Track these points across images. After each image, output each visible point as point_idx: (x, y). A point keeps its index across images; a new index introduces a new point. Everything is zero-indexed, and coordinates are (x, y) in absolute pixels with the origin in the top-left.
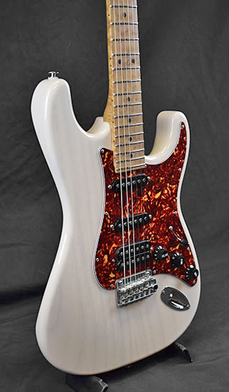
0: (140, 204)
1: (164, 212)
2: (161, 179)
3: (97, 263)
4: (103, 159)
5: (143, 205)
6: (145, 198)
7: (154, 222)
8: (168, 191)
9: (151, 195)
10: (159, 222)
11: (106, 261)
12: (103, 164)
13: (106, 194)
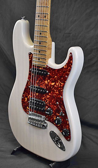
0: (43, 83)
1: (56, 93)
2: (56, 77)
3: (22, 99)
4: (30, 57)
5: (45, 85)
6: (46, 82)
7: (49, 95)
8: (59, 84)
9: (49, 82)
10: (52, 97)
11: (26, 100)
12: (30, 59)
13: (29, 72)
